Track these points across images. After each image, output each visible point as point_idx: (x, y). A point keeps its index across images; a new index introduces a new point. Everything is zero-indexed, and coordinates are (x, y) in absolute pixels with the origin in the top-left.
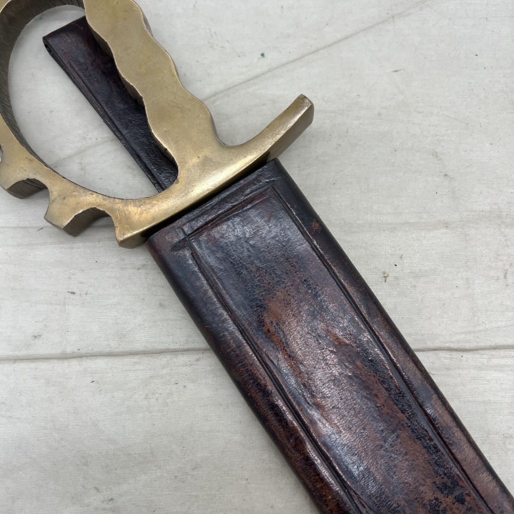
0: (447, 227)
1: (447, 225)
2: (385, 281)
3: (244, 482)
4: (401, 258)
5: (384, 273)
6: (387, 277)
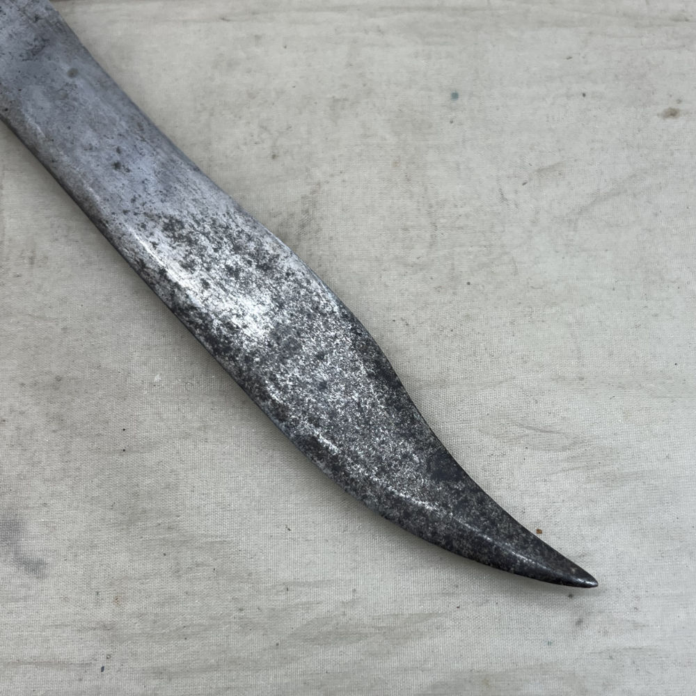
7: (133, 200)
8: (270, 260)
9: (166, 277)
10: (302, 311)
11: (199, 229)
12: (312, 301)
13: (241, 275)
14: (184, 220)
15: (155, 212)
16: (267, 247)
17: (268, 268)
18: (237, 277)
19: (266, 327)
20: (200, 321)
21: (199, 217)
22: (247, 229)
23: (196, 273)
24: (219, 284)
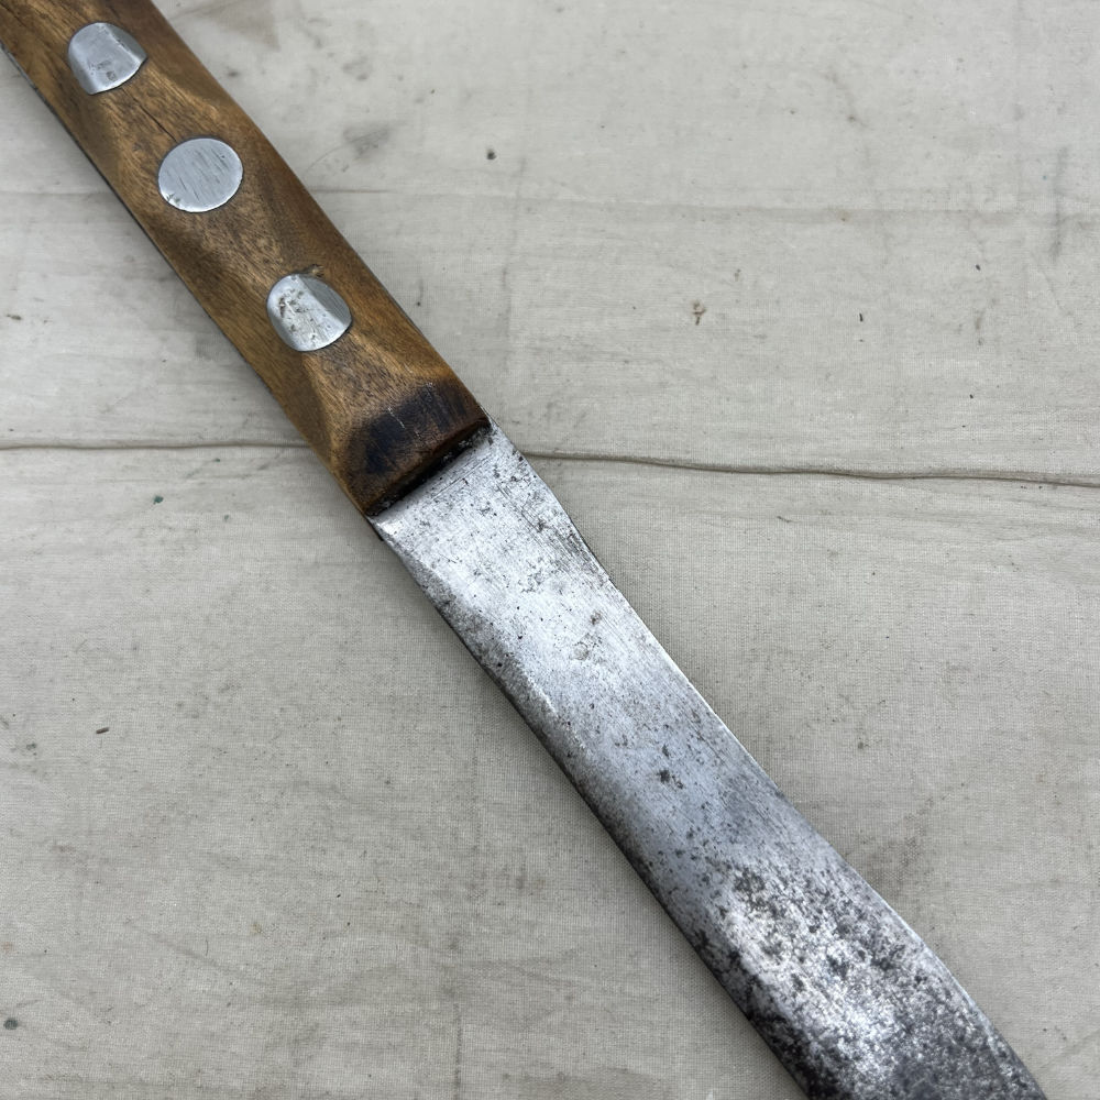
0: (844, 220)
1: (844, 216)
2: (698, 322)
3: (331, 724)
4: (736, 275)
5: (696, 306)
6: (701, 313)
7: (690, 835)
8: (892, 954)
9: (739, 964)
10: (939, 1041)
11: (786, 892)
12: (954, 1026)
13: (850, 973)
14: (765, 875)
15: (722, 858)
16: (887, 933)
17: (889, 966)
18: (844, 977)
19: (888, 1062)
20: (790, 1041)
21: (787, 873)
22: (856, 900)
23: (784, 965)
24: (817, 985)
